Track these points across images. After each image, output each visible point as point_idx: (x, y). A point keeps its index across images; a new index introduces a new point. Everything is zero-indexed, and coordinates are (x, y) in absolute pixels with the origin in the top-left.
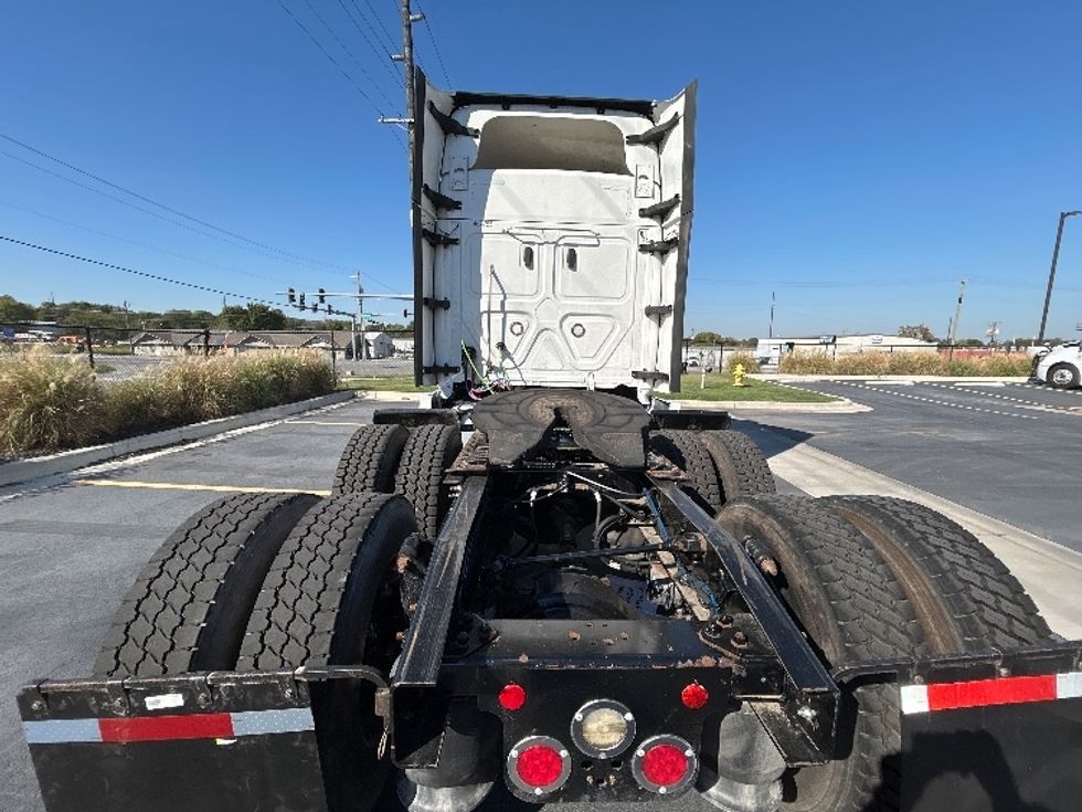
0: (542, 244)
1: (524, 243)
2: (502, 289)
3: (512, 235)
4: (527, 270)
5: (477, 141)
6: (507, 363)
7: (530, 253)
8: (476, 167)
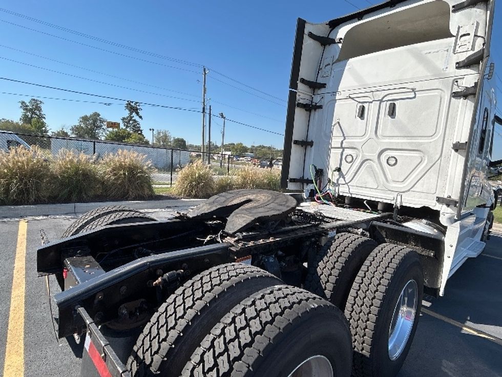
0: (371, 102)
1: (359, 102)
2: (343, 133)
3: (353, 98)
4: (359, 119)
5: (340, 45)
6: (341, 181)
7: (363, 109)
8: (338, 60)
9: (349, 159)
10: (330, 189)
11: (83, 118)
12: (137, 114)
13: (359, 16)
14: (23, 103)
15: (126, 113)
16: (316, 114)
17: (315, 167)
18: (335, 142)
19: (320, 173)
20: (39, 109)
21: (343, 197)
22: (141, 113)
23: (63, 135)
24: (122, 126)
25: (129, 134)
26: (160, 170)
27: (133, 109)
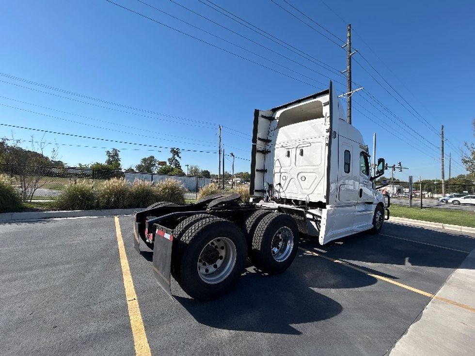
0: (292, 149)
1: (287, 149)
2: (280, 164)
3: (284, 147)
4: (287, 157)
5: (277, 121)
6: (281, 190)
7: (289, 152)
8: (277, 128)
9: (284, 178)
10: (276, 195)
11: (143, 159)
12: (178, 156)
13: (286, 106)
14: (108, 152)
15: (171, 156)
16: (268, 155)
17: (268, 184)
18: (276, 170)
19: (271, 186)
20: (117, 155)
21: (282, 199)
22: (180, 155)
23: (131, 171)
24: (168, 164)
25: (172, 169)
26: (190, 191)
27: (175, 152)
